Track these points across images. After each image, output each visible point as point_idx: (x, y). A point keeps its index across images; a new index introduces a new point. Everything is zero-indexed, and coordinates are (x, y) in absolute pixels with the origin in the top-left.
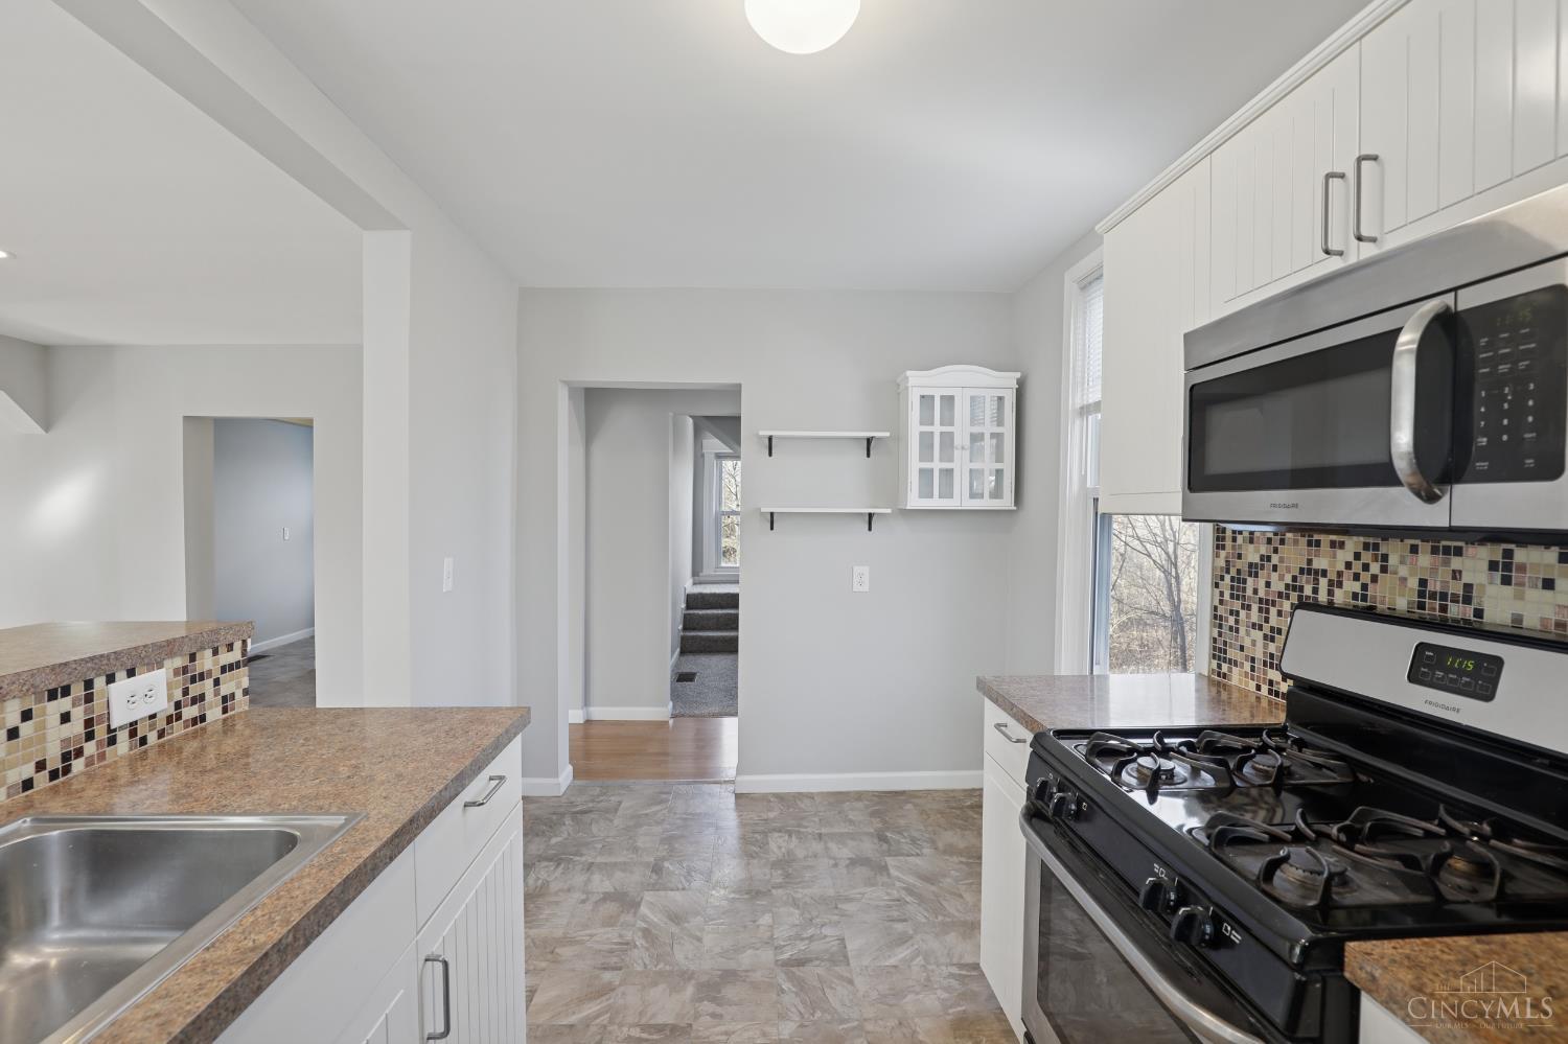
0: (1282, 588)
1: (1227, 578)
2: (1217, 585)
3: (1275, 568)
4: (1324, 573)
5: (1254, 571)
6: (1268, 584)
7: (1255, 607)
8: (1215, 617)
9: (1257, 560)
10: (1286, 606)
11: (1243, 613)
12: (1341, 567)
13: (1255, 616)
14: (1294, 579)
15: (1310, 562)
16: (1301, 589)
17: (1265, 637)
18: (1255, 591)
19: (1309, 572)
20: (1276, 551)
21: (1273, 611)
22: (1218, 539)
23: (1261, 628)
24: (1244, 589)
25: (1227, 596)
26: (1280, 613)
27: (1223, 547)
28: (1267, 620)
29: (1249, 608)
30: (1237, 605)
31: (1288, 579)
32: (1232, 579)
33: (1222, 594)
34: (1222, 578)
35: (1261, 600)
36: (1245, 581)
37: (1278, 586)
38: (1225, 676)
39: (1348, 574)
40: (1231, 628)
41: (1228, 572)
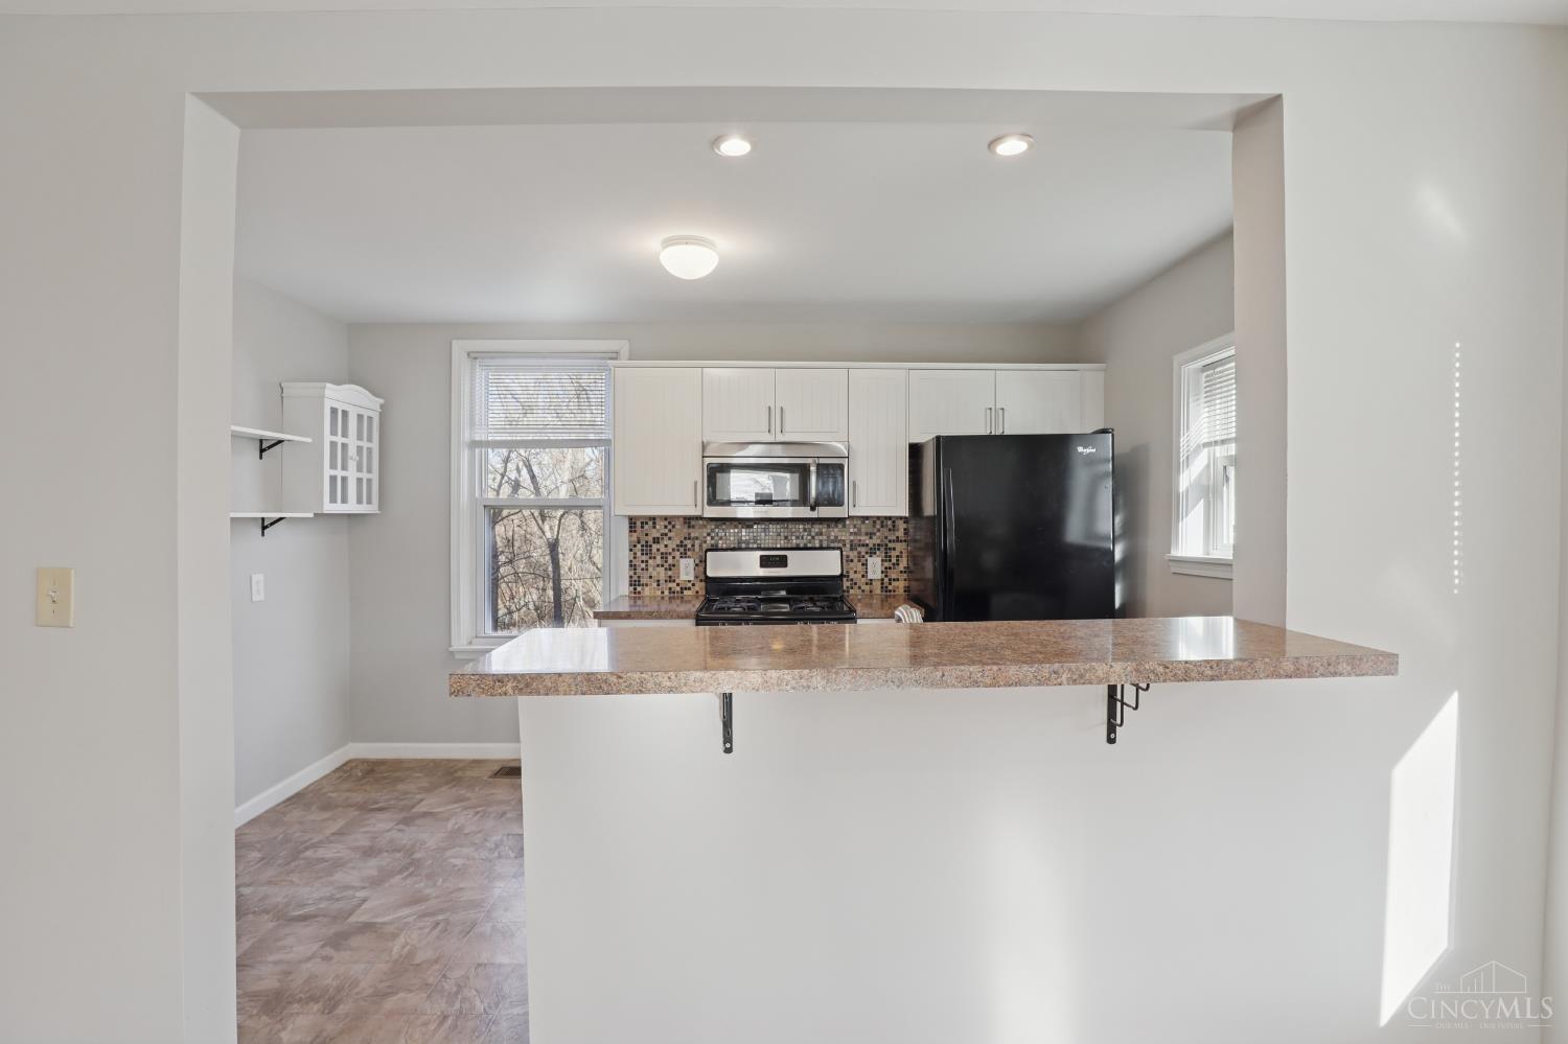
0: (675, 546)
1: (639, 546)
2: (631, 550)
3: (670, 539)
4: (697, 538)
5: (656, 540)
6: (666, 546)
7: (659, 557)
8: (631, 566)
9: (658, 535)
10: (677, 554)
11: (650, 561)
12: (705, 535)
13: (659, 560)
14: (681, 542)
15: (689, 534)
16: (686, 546)
17: (666, 569)
18: (658, 550)
19: (689, 539)
20: (670, 531)
21: (670, 558)
22: (631, 527)
23: (662, 566)
24: (651, 550)
25: (639, 554)
26: (674, 558)
27: (635, 531)
28: (666, 562)
29: (655, 558)
30: (644, 558)
31: (678, 543)
32: (642, 546)
33: (635, 554)
34: (635, 546)
35: (662, 553)
36: (651, 546)
37: (672, 545)
38: (639, 593)
39: (709, 538)
40: (643, 569)
41: (639, 542)
